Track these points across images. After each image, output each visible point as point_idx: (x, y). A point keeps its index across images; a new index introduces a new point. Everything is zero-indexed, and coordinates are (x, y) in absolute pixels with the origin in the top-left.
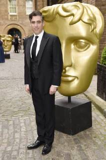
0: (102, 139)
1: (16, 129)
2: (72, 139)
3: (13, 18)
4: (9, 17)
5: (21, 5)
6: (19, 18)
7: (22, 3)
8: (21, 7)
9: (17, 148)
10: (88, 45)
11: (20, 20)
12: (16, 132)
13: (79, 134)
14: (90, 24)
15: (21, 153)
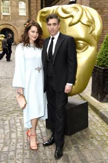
0: (98, 139)
1: (12, 129)
2: (70, 139)
3: (6, 18)
4: (2, 17)
5: (14, 6)
6: (12, 18)
7: (15, 3)
8: (14, 8)
9: (13, 148)
10: (86, 47)
11: (13, 20)
12: (13, 132)
13: (76, 134)
14: (88, 26)
15: (18, 154)
